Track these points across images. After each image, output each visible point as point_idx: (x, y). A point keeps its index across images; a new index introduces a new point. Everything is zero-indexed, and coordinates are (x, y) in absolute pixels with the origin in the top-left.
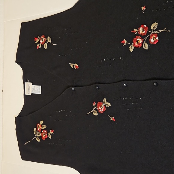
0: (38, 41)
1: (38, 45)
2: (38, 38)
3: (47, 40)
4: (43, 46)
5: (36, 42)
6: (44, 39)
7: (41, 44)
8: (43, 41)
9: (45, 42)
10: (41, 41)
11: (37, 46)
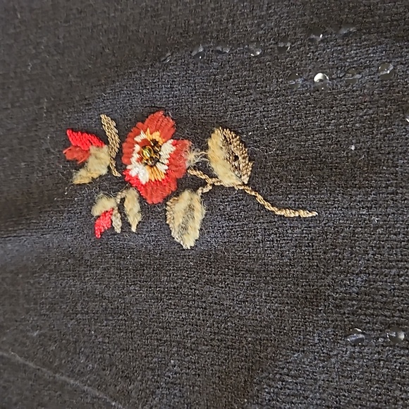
0: (99, 163)
1: (104, 204)
2: (104, 140)
3: (204, 167)
4: (154, 212)
5: (81, 177)
6: (167, 149)
7: (142, 200)
8: (162, 168)
9: (185, 183)
10: (140, 172)
11: (97, 211)
